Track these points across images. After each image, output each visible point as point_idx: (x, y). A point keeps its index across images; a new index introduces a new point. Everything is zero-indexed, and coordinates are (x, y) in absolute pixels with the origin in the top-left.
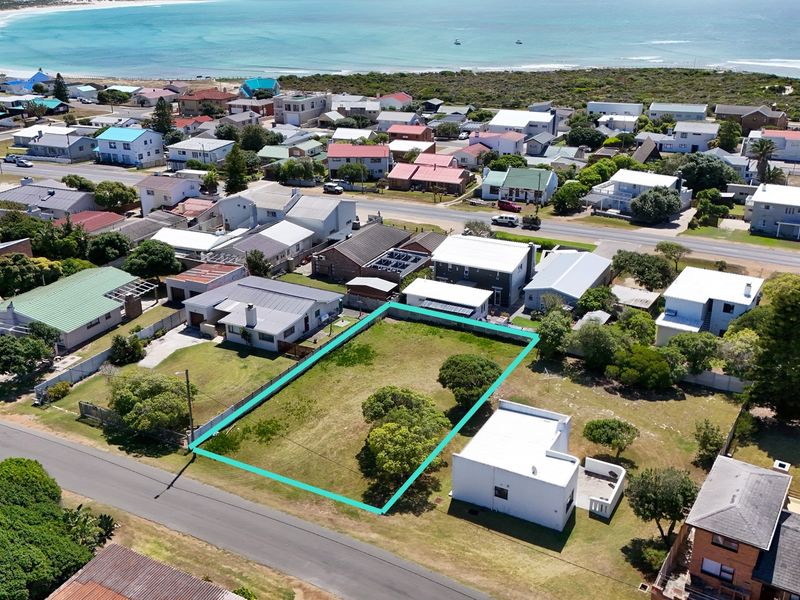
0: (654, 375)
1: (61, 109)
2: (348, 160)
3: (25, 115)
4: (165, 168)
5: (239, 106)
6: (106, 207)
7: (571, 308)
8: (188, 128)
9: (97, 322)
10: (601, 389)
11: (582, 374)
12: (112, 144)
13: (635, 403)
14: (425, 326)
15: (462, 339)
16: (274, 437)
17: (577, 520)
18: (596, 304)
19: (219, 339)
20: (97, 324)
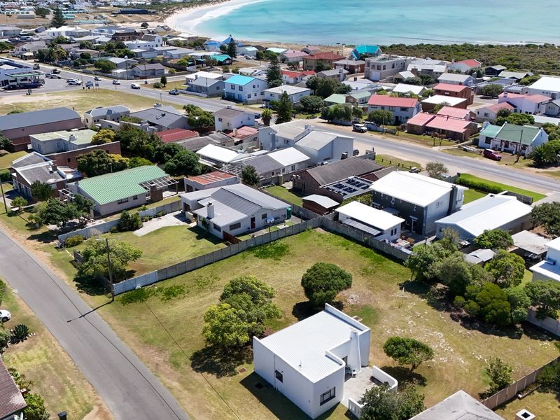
0: (493, 311)
1: (228, 62)
2: (383, 108)
3: (204, 65)
4: (261, 106)
5: (341, 65)
6: (194, 127)
7: (468, 243)
8: (297, 79)
9: (126, 200)
10: (448, 314)
11: (441, 299)
12: (233, 87)
13: (469, 332)
14: (342, 238)
15: (363, 253)
16: (173, 298)
17: (333, 414)
18: (488, 243)
19: (193, 224)
20: (125, 202)
